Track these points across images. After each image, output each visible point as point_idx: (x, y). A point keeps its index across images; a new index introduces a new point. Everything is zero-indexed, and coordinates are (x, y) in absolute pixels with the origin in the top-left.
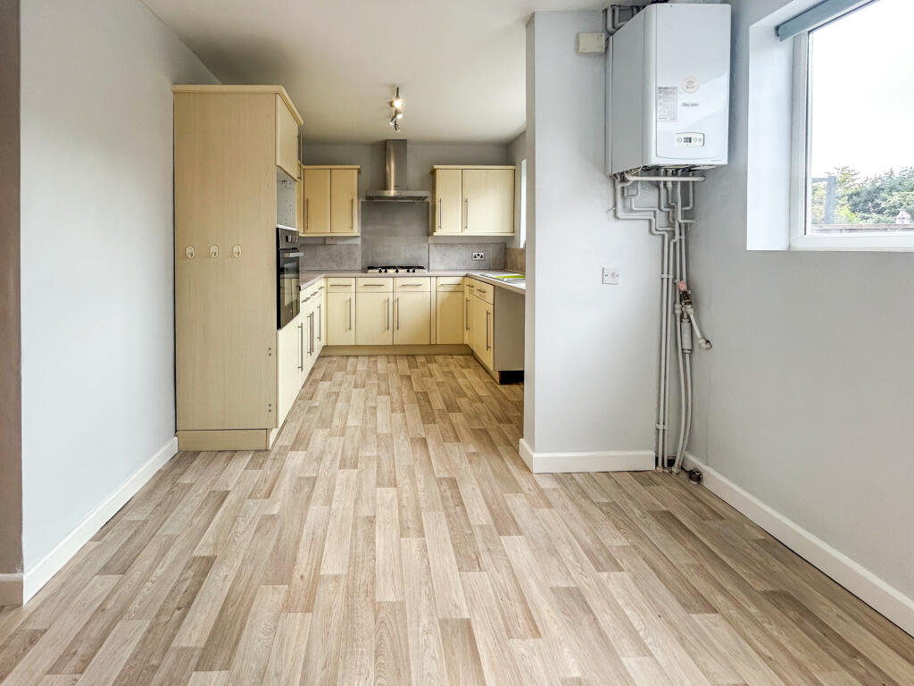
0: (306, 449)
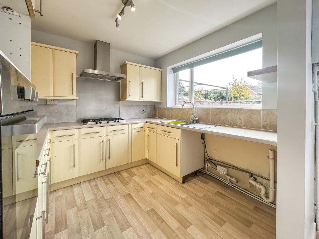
0: (66, 228)
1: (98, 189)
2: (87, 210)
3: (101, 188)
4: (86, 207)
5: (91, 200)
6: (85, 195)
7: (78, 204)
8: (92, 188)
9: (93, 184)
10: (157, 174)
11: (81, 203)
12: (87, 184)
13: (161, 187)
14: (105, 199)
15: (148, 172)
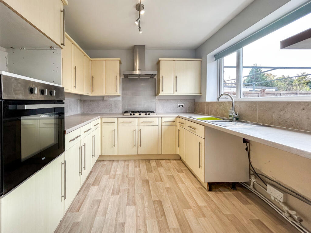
1: (128, 168)
2: (114, 179)
3: (130, 169)
4: (114, 178)
5: (120, 174)
6: (118, 169)
7: (111, 174)
8: (124, 166)
9: (126, 163)
10: (183, 172)
11: (113, 174)
12: (123, 162)
13: (180, 185)
14: (128, 177)
15: (175, 168)
